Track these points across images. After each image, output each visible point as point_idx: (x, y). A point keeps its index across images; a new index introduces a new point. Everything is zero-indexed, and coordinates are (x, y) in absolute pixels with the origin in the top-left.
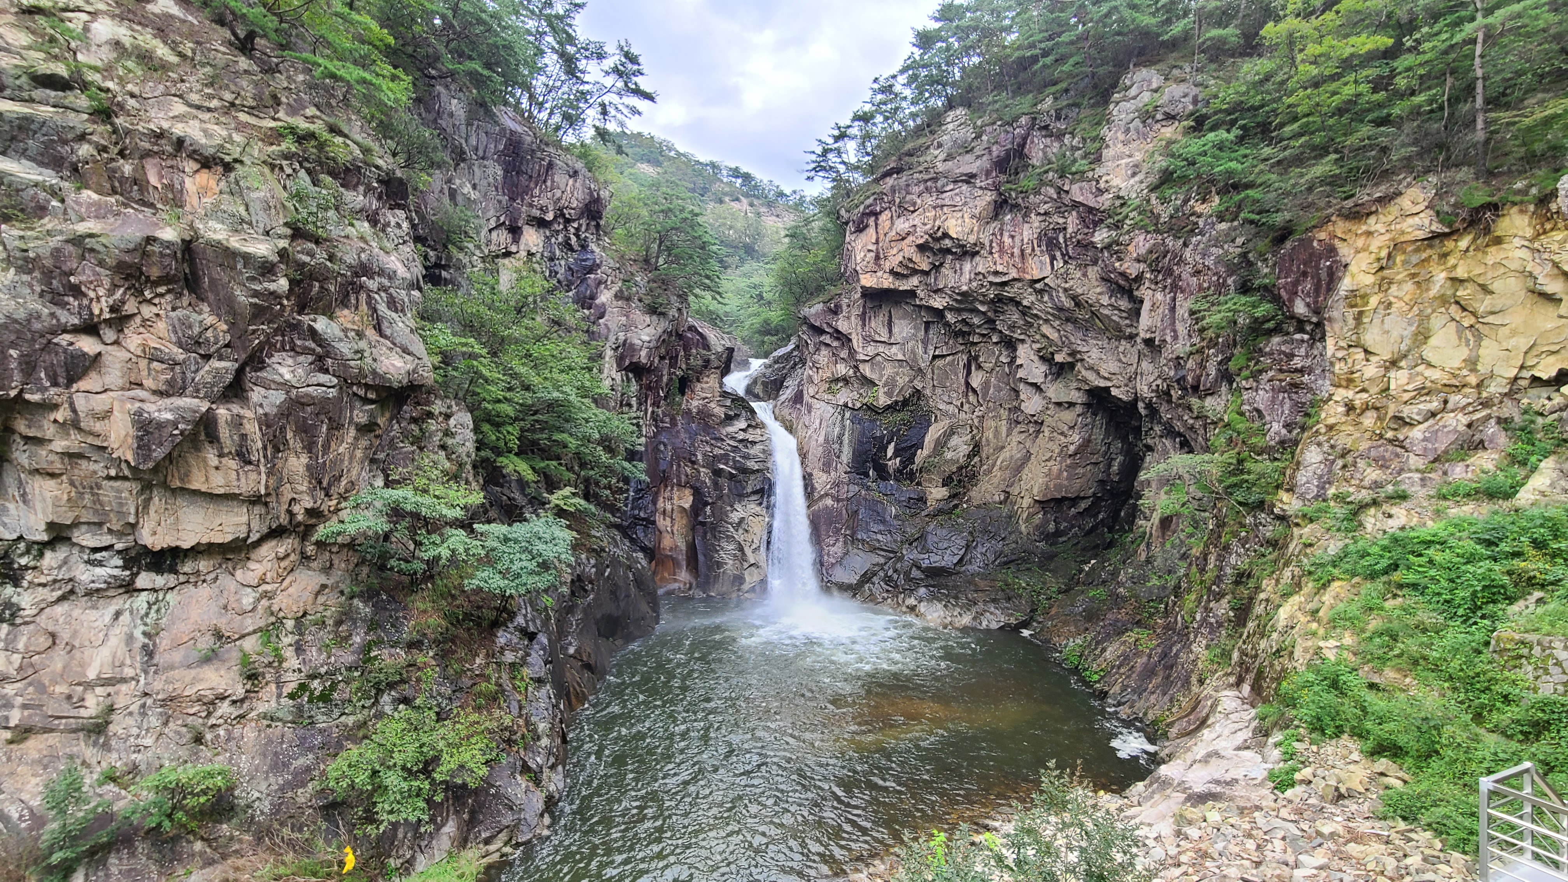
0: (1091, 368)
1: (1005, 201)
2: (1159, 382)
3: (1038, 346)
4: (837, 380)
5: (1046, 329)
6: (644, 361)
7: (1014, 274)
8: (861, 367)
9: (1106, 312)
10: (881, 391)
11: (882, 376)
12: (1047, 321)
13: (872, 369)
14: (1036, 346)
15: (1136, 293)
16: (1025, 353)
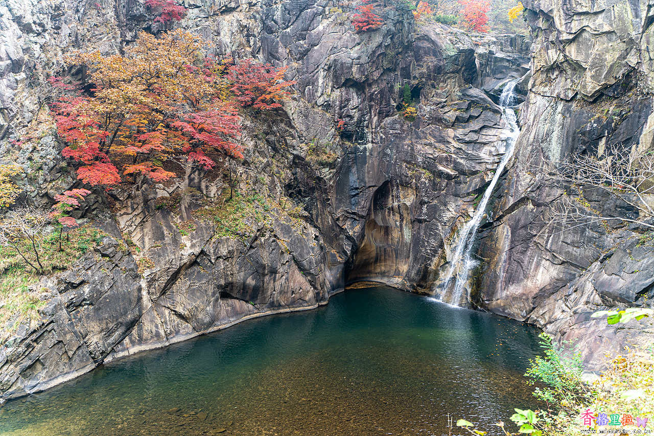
4: (552, 68)
6: (357, 76)
8: (567, 48)
10: (589, 74)
11: (588, 56)
13: (579, 50)
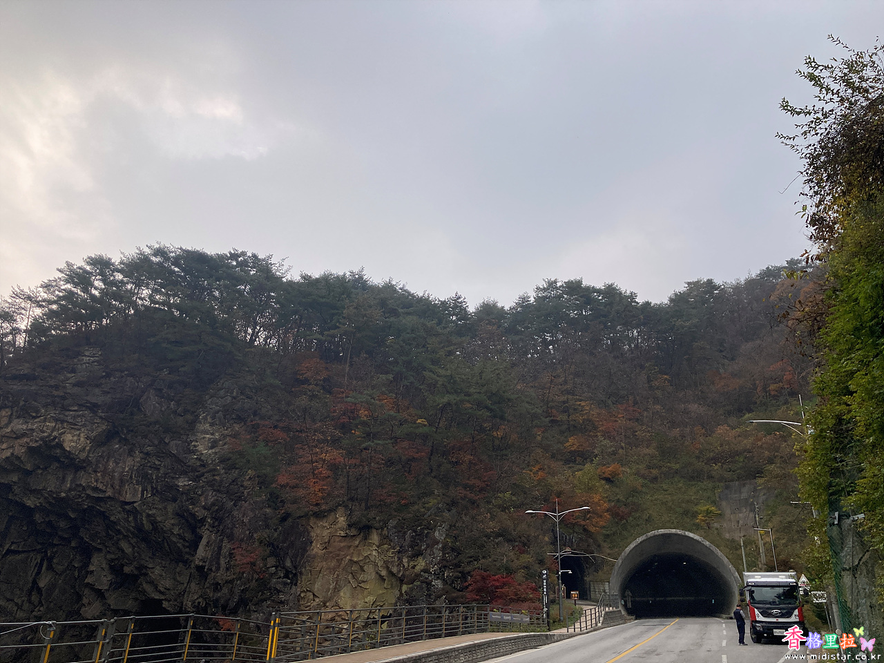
0: (151, 582)
1: (117, 433)
2: (200, 600)
3: (113, 556)
5: (124, 545)
7: (109, 493)
9: (174, 539)
12: (126, 537)
14: (109, 556)
15: (198, 530)
16: (98, 563)
